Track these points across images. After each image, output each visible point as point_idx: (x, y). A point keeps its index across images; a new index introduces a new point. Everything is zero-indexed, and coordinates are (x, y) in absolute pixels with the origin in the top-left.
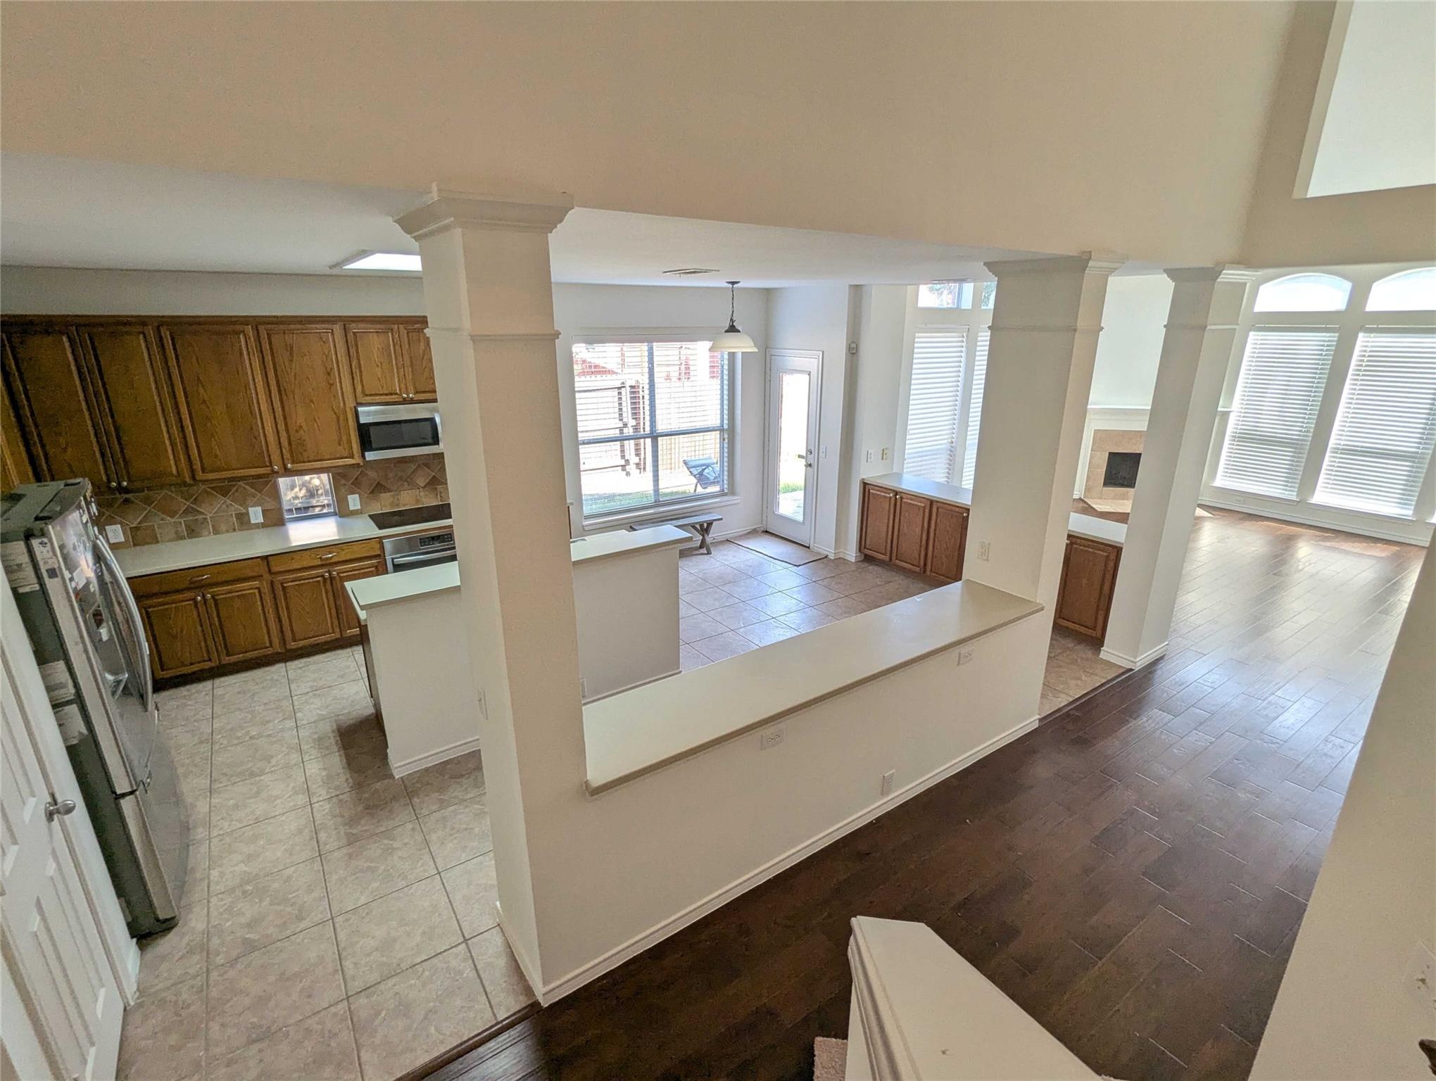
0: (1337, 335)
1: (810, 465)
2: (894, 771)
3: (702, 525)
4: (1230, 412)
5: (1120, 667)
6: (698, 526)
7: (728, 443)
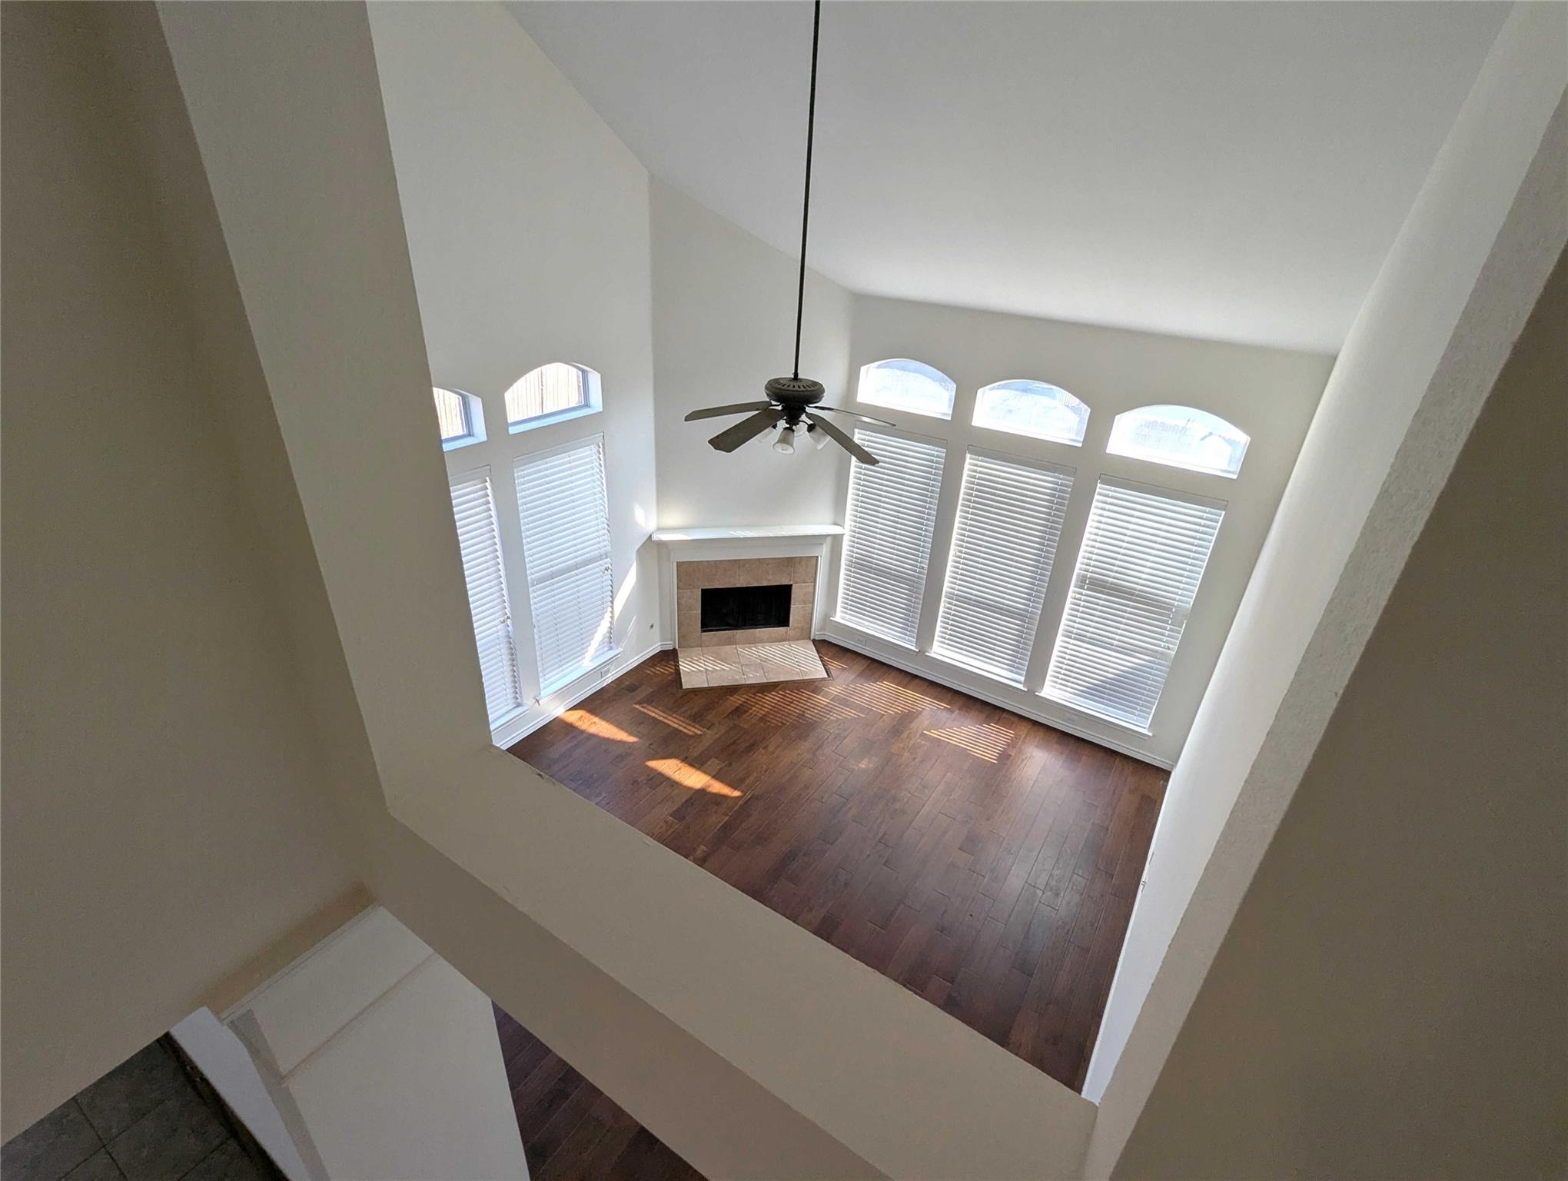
0: (945, 450)
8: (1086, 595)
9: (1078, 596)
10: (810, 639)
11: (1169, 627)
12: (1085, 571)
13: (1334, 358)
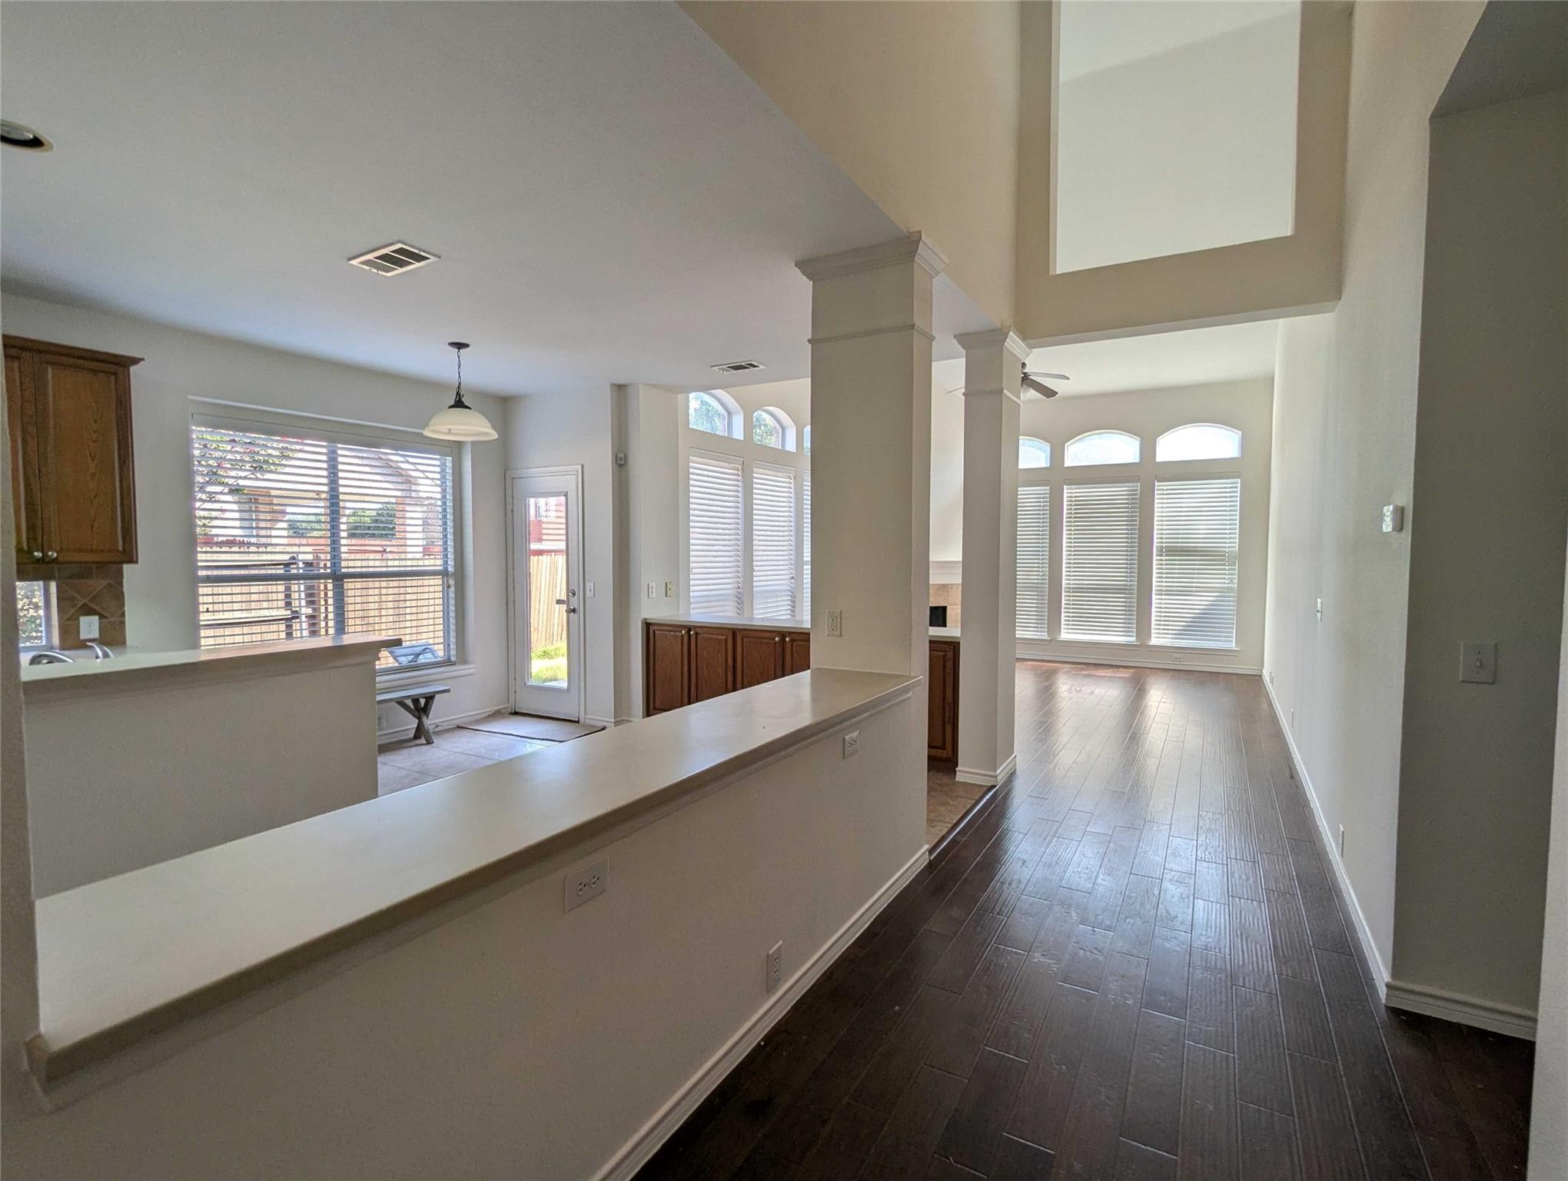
0: (1048, 488)
1: (574, 611)
2: (781, 942)
3: (416, 701)
5: (981, 786)
6: (409, 703)
7: (456, 592)
8: (1165, 560)
9: (1160, 563)
11: (1227, 568)
12: (1161, 543)
13: (1273, 379)
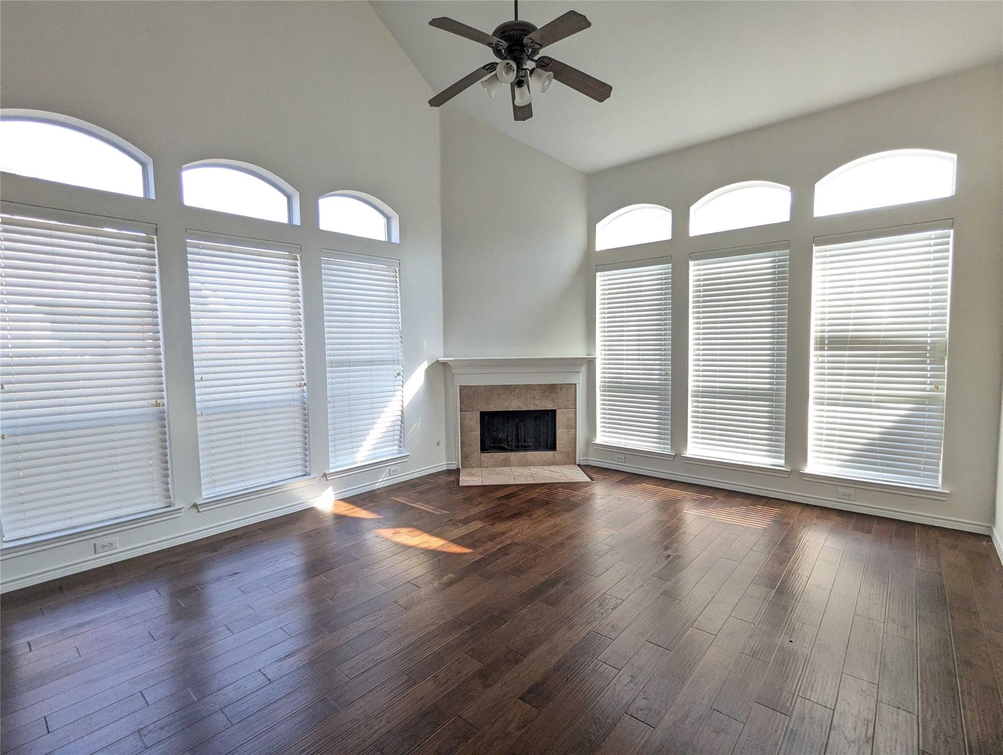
0: (670, 266)
4: (596, 358)
8: (829, 356)
9: (820, 359)
10: (575, 463)
11: (929, 367)
12: (822, 332)
